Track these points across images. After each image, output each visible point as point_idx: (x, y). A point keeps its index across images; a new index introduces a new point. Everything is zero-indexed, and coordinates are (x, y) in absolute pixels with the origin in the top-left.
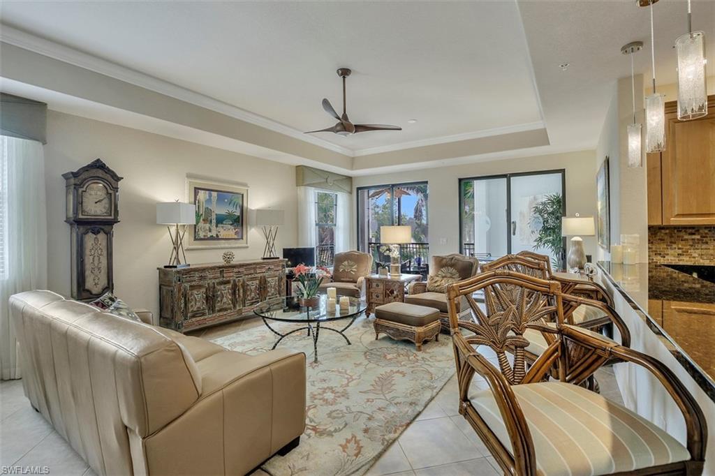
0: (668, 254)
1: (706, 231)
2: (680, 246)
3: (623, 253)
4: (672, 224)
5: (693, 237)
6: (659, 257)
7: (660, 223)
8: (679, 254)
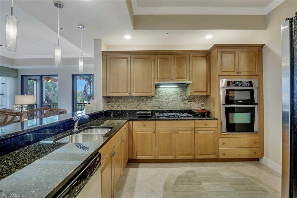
0: (115, 107)
2: (118, 104)
4: (110, 95)
5: (122, 100)
6: (112, 108)
7: (106, 95)
8: (118, 106)
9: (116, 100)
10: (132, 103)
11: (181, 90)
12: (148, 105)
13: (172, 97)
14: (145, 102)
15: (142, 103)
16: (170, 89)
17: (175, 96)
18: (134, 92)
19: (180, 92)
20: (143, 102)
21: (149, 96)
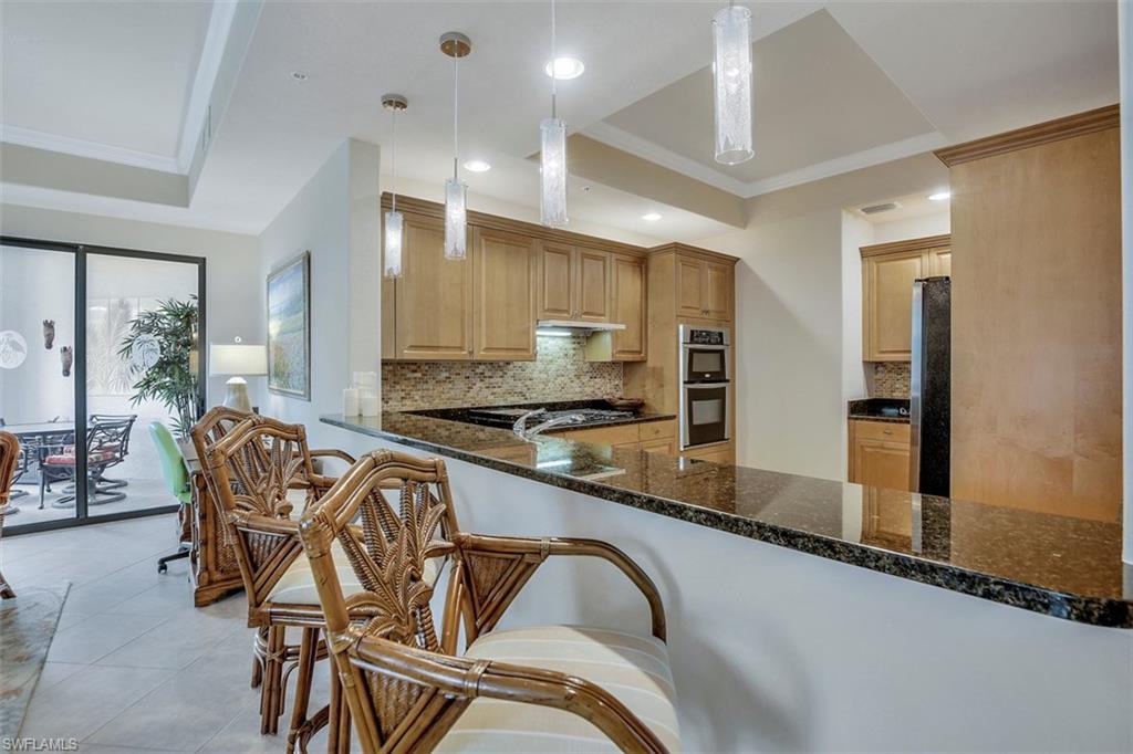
0: (391, 399)
1: (427, 368)
2: (403, 387)
3: (360, 400)
4: (406, 358)
5: (416, 375)
7: (392, 357)
8: (403, 398)
9: (395, 375)
10: (450, 386)
11: (574, 346)
12: (495, 390)
13: (553, 367)
14: (487, 380)
15: (479, 384)
16: (551, 342)
17: (561, 362)
18: (484, 346)
19: (573, 352)
20: (482, 381)
21: (498, 362)
